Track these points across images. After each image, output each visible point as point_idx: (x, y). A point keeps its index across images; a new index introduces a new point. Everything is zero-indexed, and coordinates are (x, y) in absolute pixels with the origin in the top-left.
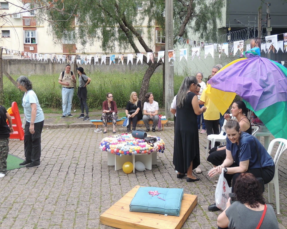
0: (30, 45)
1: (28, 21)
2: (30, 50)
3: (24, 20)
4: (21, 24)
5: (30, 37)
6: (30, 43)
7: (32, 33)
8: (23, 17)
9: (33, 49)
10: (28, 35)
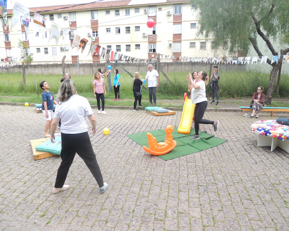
0: (152, 54)
1: (151, 38)
2: (152, 56)
3: (149, 38)
4: (147, 40)
5: (152, 48)
6: (152, 52)
7: (153, 46)
8: (148, 35)
9: (154, 56)
10: (151, 47)
